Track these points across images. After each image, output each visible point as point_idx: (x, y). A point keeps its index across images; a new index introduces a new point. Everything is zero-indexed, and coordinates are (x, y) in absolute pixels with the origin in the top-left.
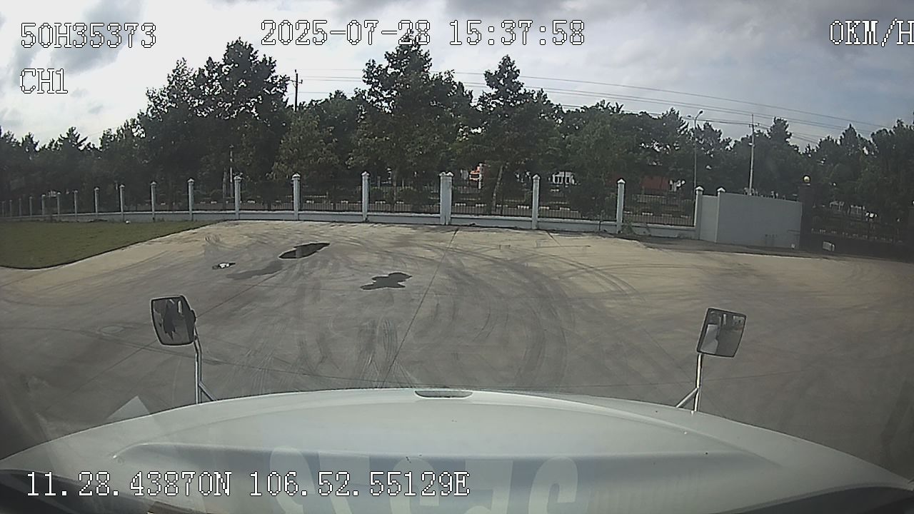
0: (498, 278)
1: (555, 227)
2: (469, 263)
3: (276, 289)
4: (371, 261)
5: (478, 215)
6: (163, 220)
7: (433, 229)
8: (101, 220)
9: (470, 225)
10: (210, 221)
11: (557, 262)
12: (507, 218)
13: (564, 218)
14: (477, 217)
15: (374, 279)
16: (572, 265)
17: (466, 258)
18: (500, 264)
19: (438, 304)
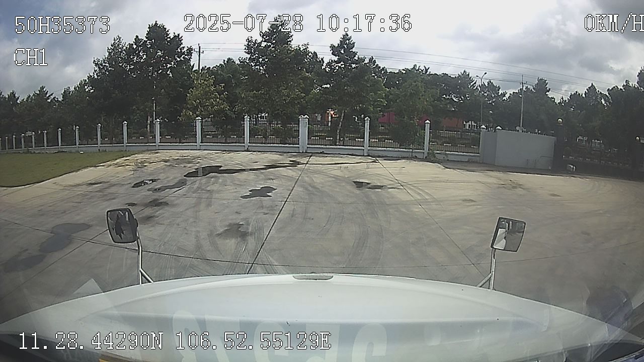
0: (338, 190)
1: (380, 154)
2: (318, 180)
3: (181, 199)
4: (249, 178)
5: (326, 145)
6: (106, 151)
7: (294, 156)
8: (62, 151)
9: (321, 153)
10: (138, 151)
11: (380, 179)
12: (347, 147)
13: (387, 148)
14: (325, 147)
15: (250, 191)
16: (391, 180)
17: (316, 176)
18: (340, 180)
19: (294, 209)
